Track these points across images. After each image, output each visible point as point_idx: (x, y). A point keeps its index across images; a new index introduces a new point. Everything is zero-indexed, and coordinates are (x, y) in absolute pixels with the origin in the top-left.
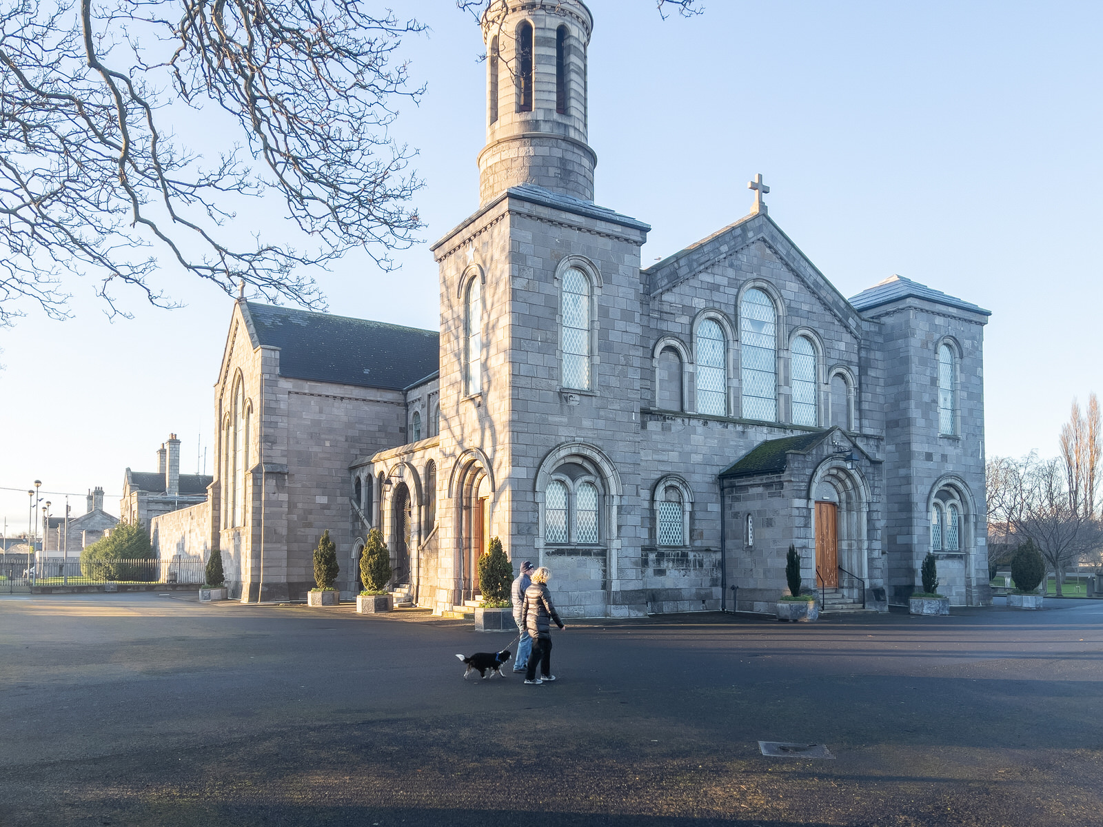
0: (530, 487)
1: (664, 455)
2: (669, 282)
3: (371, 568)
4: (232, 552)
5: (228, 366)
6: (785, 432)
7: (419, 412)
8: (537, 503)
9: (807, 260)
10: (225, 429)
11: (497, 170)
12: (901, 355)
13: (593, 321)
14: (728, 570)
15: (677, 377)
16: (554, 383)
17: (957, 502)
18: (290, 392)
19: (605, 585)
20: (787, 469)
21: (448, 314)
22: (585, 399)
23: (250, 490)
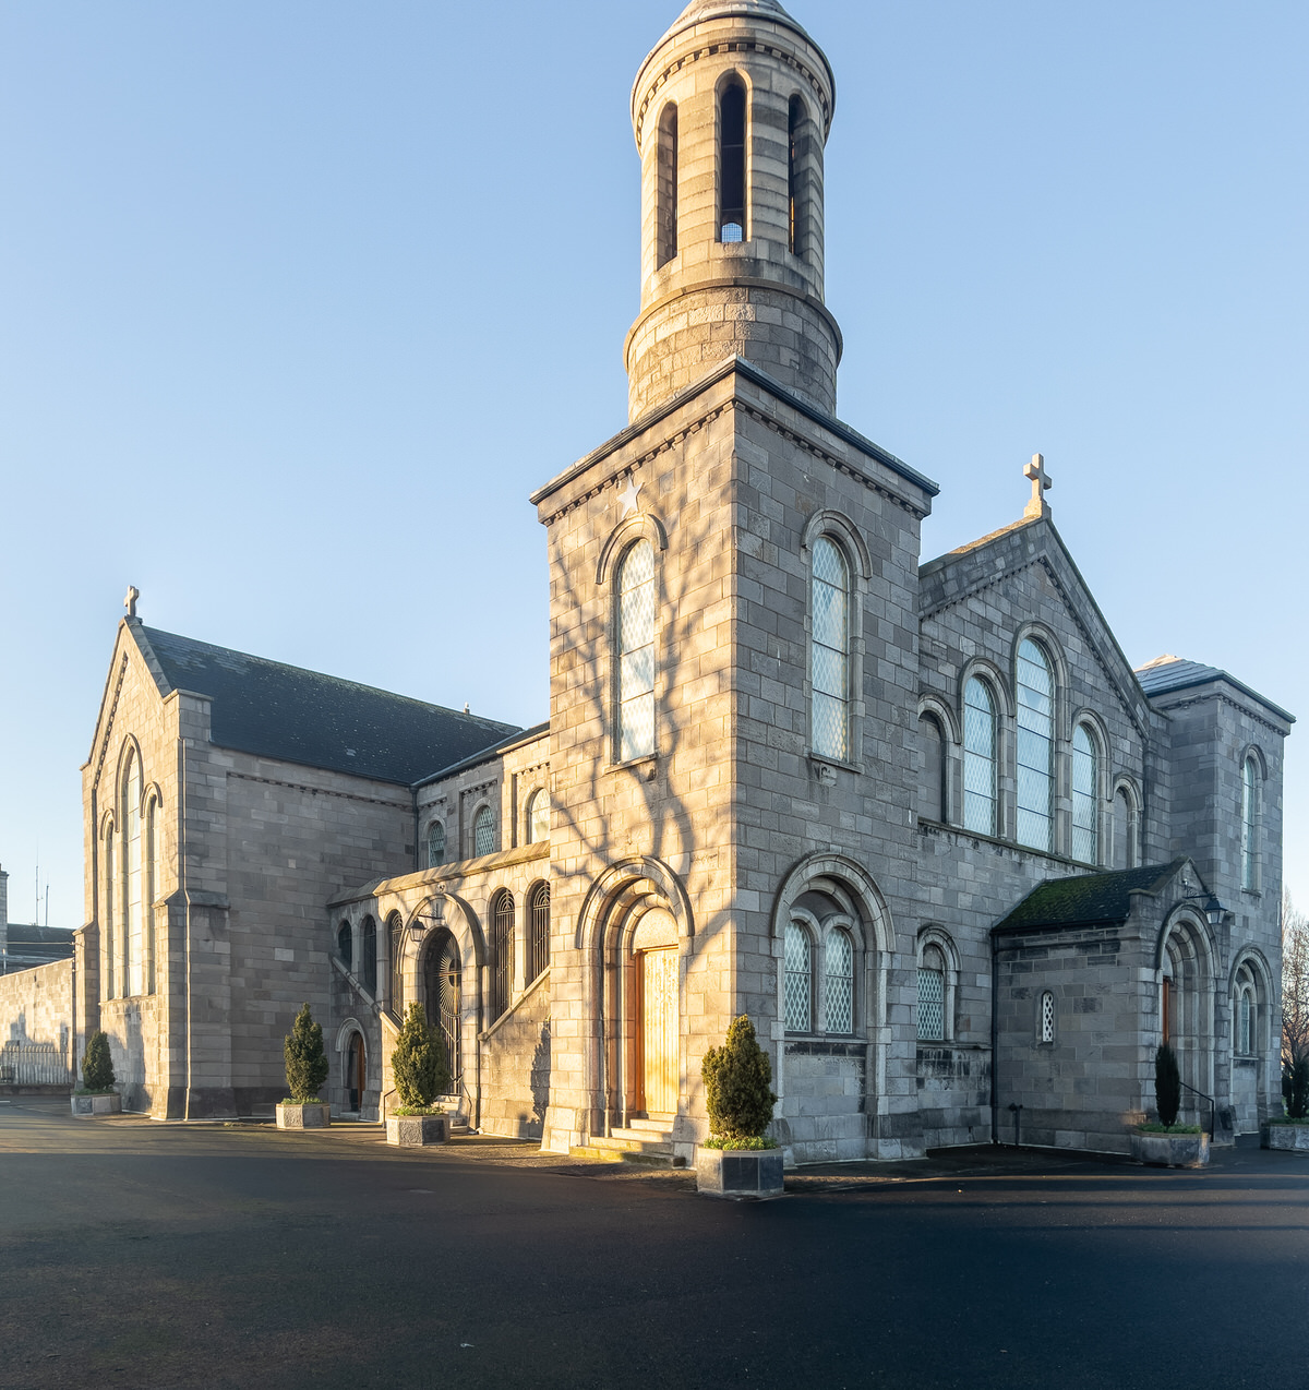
0: (764, 930)
1: (925, 891)
2: (933, 603)
3: (415, 1068)
4: (123, 1036)
5: (108, 733)
6: (1066, 869)
7: (442, 822)
8: (775, 959)
9: (1094, 605)
10: (105, 838)
11: (680, 344)
12: (1201, 766)
13: (854, 639)
14: (1001, 1078)
15: (937, 766)
16: (801, 740)
17: (1249, 985)
18: (229, 774)
19: (866, 1104)
20: (1130, 919)
21: (569, 618)
22: (845, 776)
23: (162, 935)
